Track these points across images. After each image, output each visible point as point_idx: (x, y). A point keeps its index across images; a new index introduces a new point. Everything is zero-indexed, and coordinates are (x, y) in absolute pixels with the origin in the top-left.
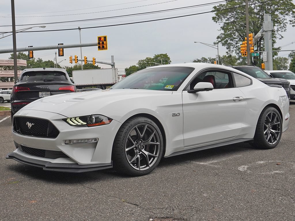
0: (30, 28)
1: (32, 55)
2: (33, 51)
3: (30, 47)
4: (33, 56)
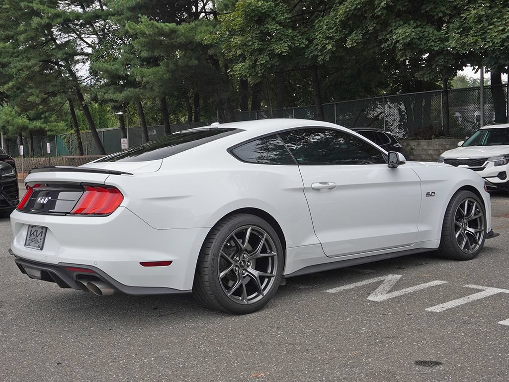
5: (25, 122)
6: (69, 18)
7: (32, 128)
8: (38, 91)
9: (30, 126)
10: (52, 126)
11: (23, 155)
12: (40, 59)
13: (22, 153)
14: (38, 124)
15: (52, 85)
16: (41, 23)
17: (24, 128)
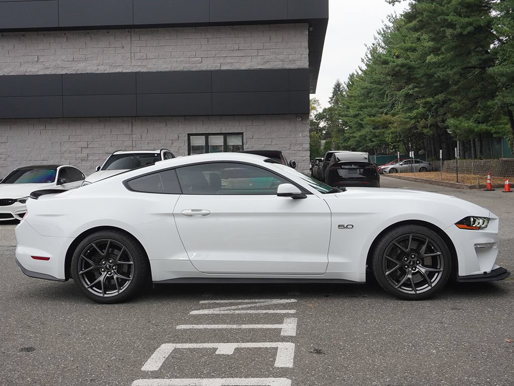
5: (471, 126)
6: (480, 25)
7: (478, 131)
8: (460, 98)
9: (476, 130)
10: (499, 128)
11: (442, 158)
12: (462, 67)
13: (441, 157)
14: (483, 127)
15: (473, 91)
16: (454, 33)
17: (470, 131)
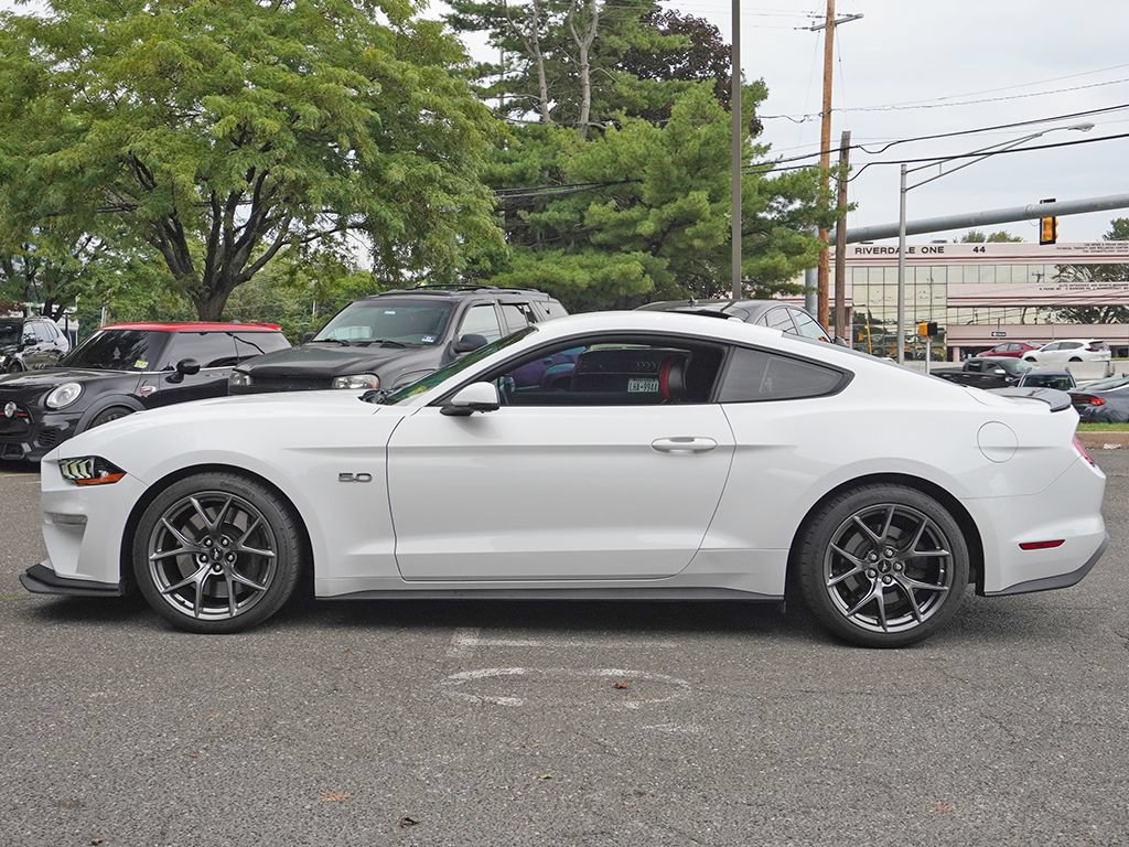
0: (1036, 135)
1: (1050, 232)
2: (1057, 218)
3: (1045, 201)
4: (1054, 236)
